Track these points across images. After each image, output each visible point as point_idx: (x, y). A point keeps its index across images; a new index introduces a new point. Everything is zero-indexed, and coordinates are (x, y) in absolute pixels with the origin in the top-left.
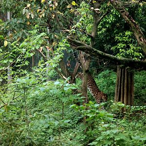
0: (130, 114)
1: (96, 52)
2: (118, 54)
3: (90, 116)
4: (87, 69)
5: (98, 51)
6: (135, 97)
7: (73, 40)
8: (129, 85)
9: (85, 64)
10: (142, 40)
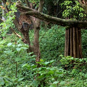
0: (79, 64)
1: (43, 15)
2: (66, 11)
3: (41, 74)
4: (37, 26)
5: (45, 15)
6: (83, 47)
7: (22, 6)
8: (78, 38)
9: (36, 22)
10: (84, 3)
